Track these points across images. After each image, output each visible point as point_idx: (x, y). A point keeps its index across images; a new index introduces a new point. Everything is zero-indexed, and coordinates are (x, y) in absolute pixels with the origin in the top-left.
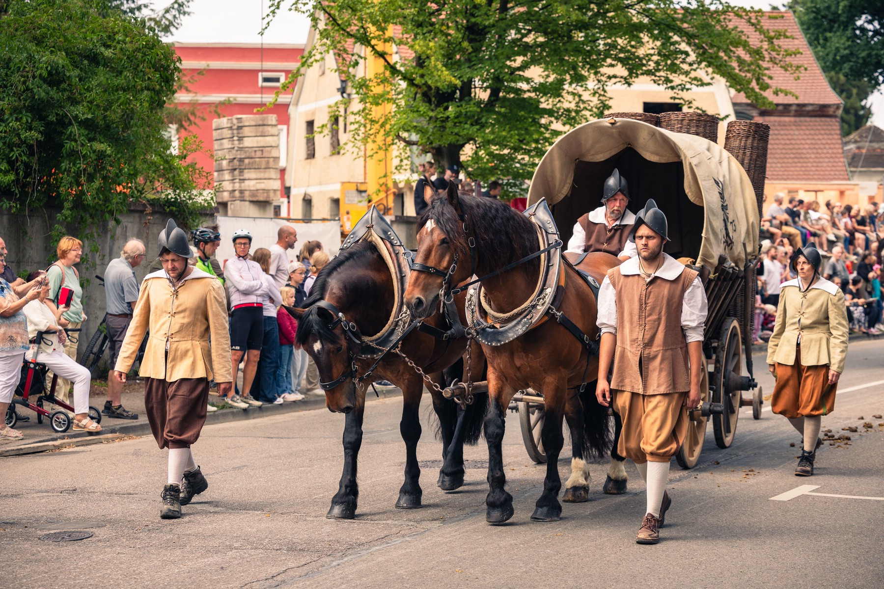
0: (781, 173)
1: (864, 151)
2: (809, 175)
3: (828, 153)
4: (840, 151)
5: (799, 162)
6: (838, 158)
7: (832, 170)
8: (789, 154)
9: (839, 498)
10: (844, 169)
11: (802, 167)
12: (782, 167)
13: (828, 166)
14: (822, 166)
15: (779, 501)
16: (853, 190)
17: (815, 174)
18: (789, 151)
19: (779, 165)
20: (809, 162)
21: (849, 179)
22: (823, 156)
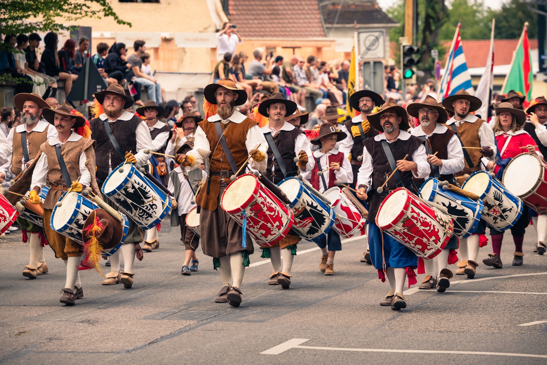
0: (257, 30)
1: (339, 7)
2: (286, 31)
3: (304, 9)
4: (316, 7)
5: (276, 19)
6: (314, 14)
7: (308, 27)
8: (266, 10)
9: (328, 351)
10: (320, 25)
11: (279, 23)
12: (259, 23)
13: (305, 23)
14: (299, 23)
15: (270, 355)
16: (330, 46)
17: (291, 31)
18: (266, 8)
19: (256, 22)
20: (286, 18)
21: (325, 36)
22: (300, 12)
